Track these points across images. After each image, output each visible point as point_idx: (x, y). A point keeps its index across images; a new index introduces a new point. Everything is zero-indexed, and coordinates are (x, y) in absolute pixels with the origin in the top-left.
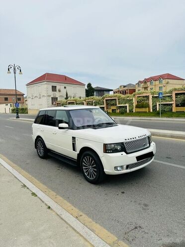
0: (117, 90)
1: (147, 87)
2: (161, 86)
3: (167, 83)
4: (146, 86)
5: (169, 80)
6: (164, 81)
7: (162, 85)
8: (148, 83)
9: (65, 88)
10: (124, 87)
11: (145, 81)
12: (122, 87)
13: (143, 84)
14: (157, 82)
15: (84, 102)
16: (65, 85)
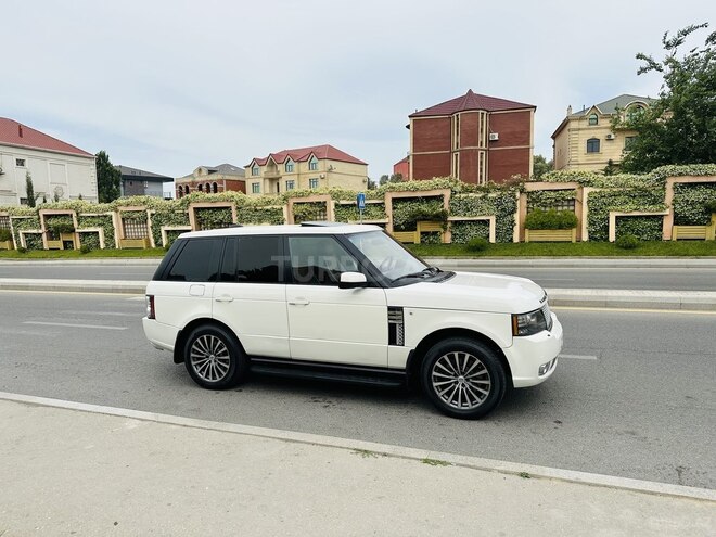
0: (190, 180)
1: (278, 179)
2: (313, 176)
3: (330, 170)
4: (274, 175)
5: (334, 164)
6: (322, 166)
7: (317, 176)
8: (281, 168)
9: (20, 163)
10: (211, 172)
11: (272, 161)
12: (204, 172)
13: (265, 169)
14: (304, 167)
15: (113, 213)
16: (22, 154)
